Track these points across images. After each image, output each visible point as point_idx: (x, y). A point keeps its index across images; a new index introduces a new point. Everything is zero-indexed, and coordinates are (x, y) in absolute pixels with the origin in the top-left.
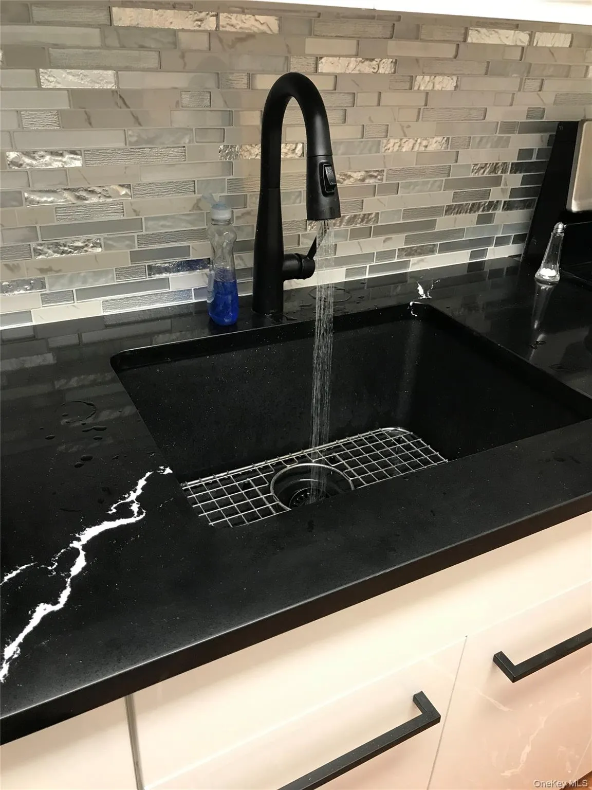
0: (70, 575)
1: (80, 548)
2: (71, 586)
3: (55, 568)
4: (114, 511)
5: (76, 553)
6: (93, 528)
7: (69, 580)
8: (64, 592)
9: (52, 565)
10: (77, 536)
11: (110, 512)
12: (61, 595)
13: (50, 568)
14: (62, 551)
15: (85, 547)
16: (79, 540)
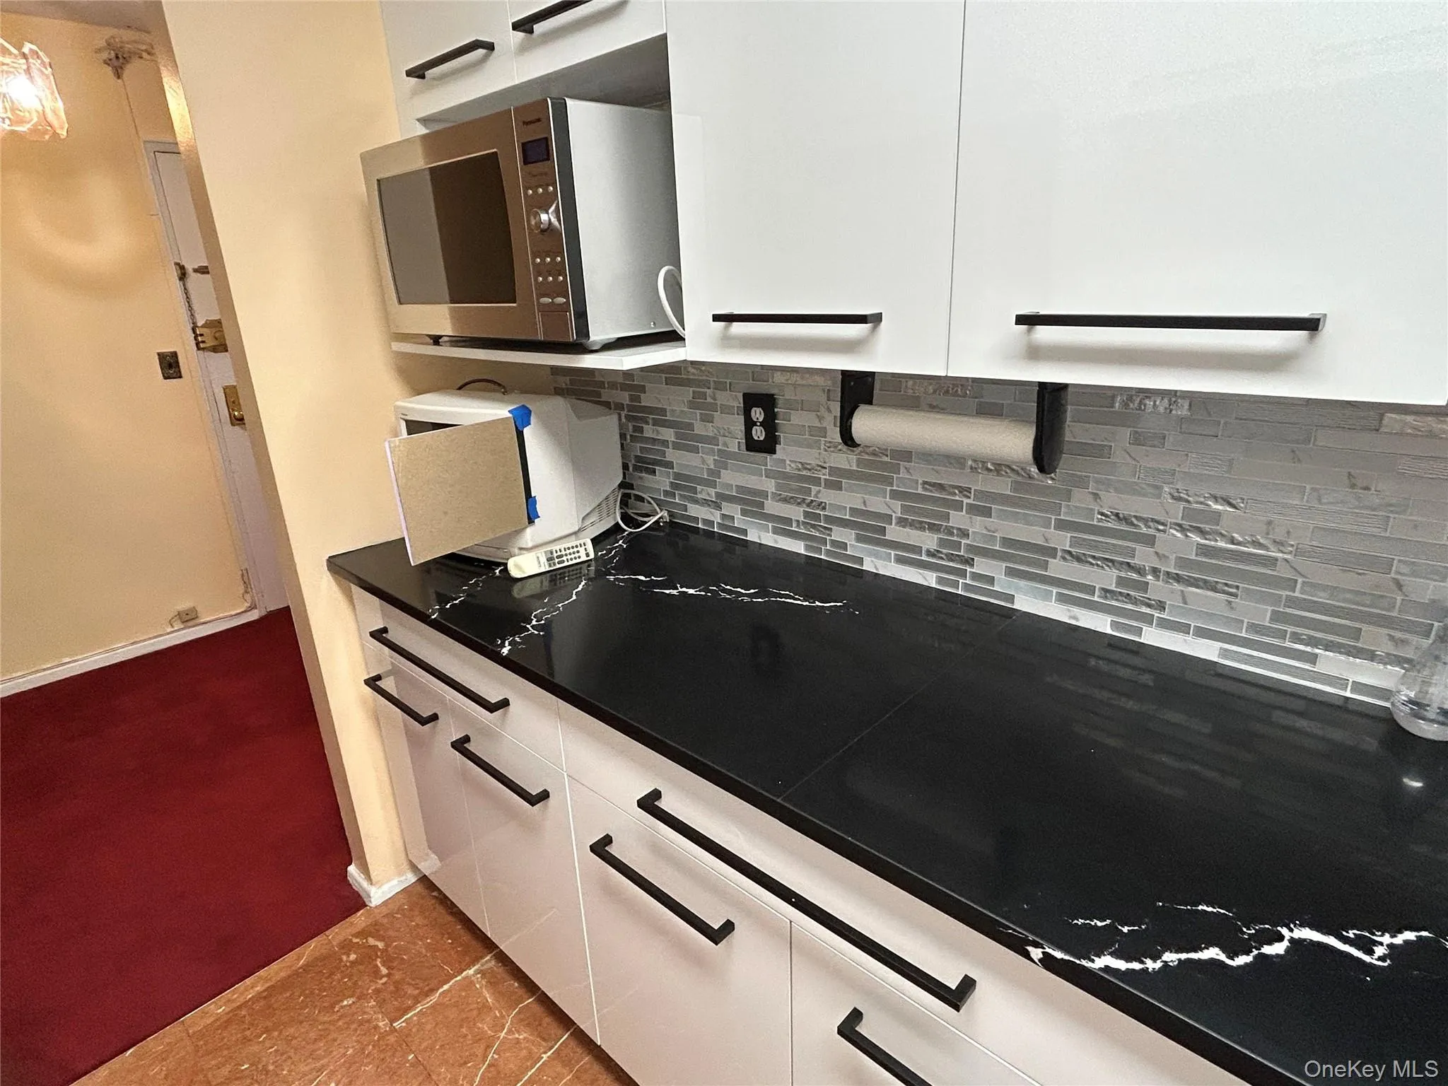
0: (1260, 949)
1: (1287, 937)
2: (1255, 957)
3: (1250, 934)
4: (1352, 936)
5: (1280, 938)
6: (1314, 932)
7: (1255, 952)
8: (1244, 956)
9: (1249, 929)
10: (1292, 926)
11: (1344, 933)
12: (1240, 957)
13: (1245, 929)
14: (1267, 926)
15: (1292, 940)
16: (1291, 930)
